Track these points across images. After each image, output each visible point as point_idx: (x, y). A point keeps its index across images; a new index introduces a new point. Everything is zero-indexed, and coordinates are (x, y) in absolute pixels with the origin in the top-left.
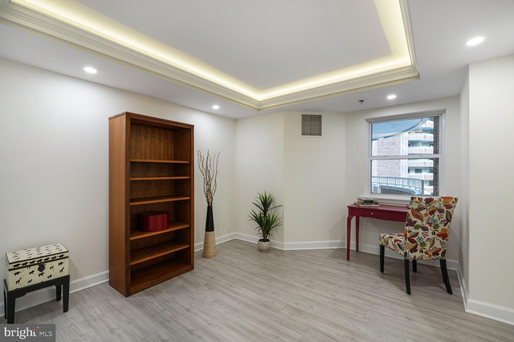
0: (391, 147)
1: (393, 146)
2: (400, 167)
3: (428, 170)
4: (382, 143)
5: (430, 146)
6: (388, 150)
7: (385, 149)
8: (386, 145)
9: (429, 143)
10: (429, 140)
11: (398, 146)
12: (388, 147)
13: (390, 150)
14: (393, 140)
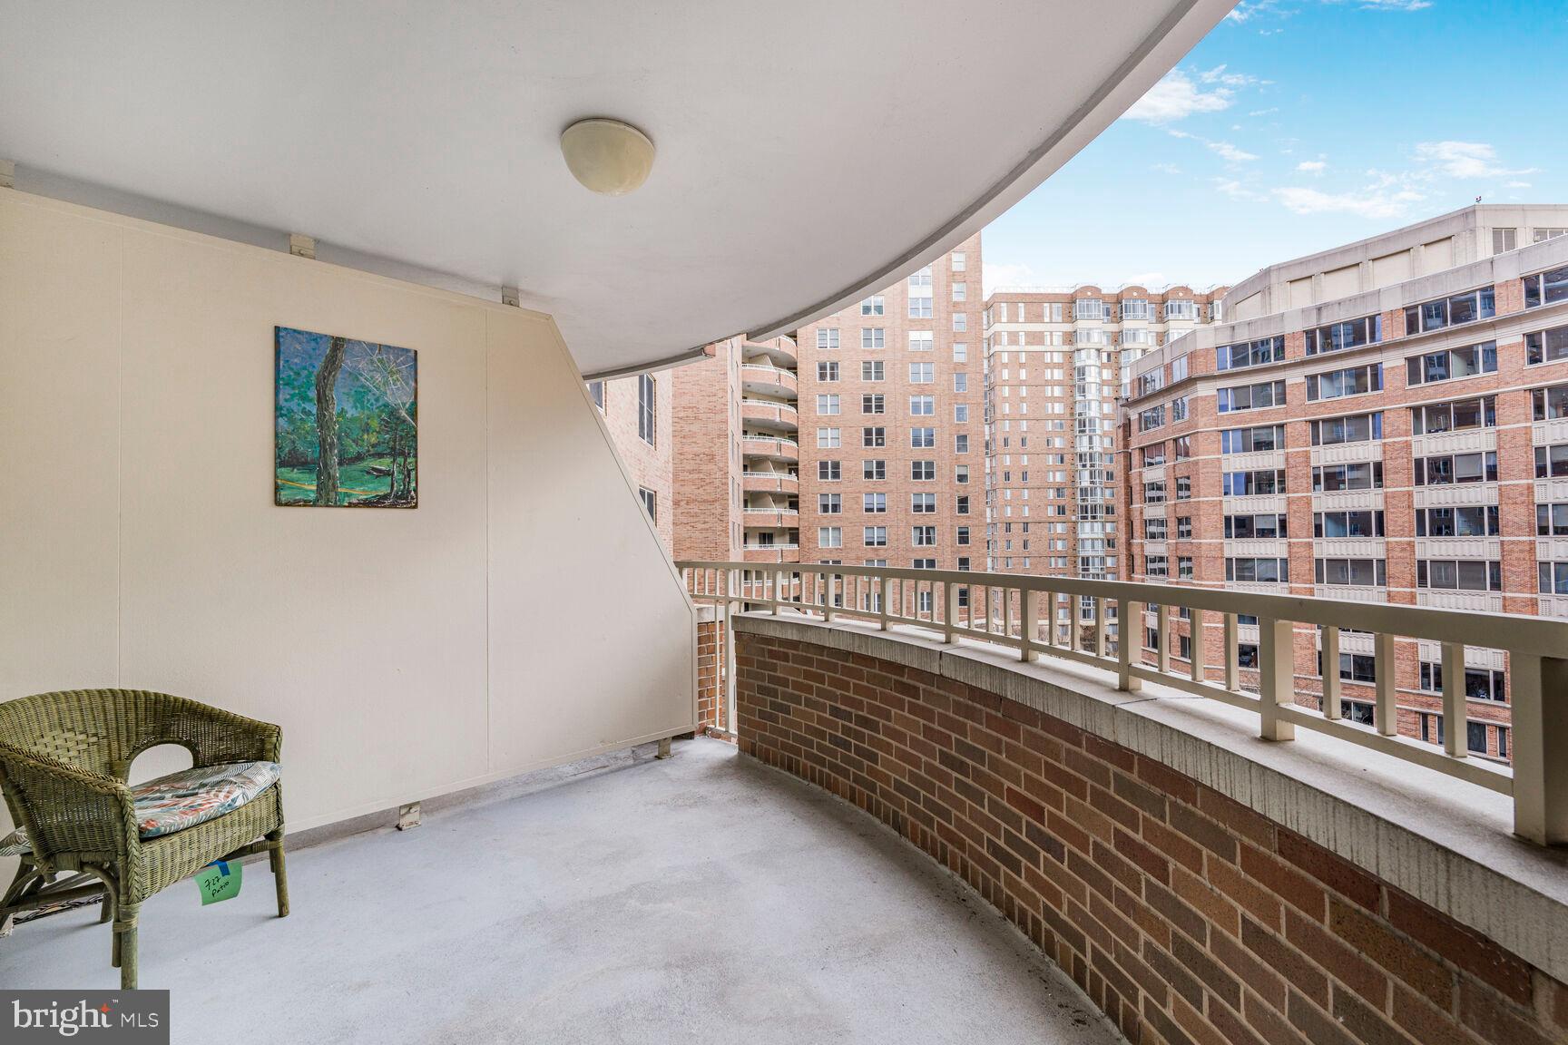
0: (704, 468)
1: (711, 466)
2: (727, 527)
3: (788, 538)
4: (681, 454)
5: (790, 473)
6: (696, 476)
7: (690, 472)
8: (691, 462)
9: (789, 464)
10: (789, 456)
11: (721, 465)
12: (696, 467)
13: (702, 476)
14: (710, 447)
